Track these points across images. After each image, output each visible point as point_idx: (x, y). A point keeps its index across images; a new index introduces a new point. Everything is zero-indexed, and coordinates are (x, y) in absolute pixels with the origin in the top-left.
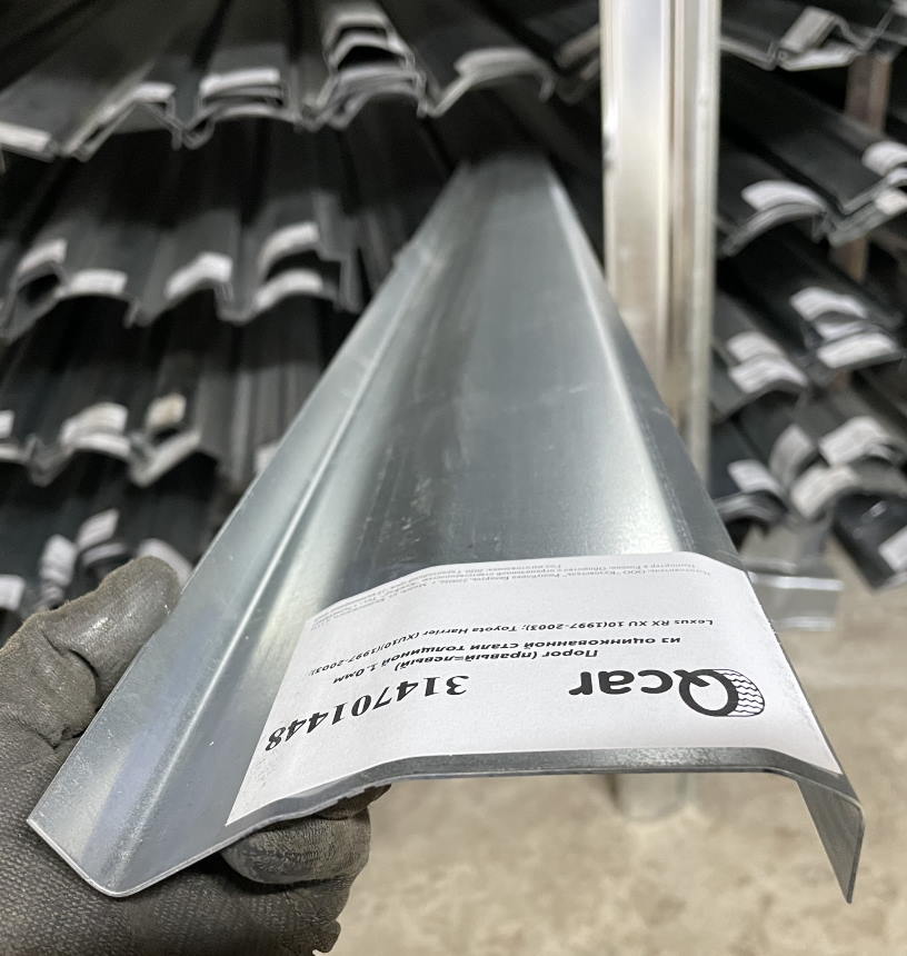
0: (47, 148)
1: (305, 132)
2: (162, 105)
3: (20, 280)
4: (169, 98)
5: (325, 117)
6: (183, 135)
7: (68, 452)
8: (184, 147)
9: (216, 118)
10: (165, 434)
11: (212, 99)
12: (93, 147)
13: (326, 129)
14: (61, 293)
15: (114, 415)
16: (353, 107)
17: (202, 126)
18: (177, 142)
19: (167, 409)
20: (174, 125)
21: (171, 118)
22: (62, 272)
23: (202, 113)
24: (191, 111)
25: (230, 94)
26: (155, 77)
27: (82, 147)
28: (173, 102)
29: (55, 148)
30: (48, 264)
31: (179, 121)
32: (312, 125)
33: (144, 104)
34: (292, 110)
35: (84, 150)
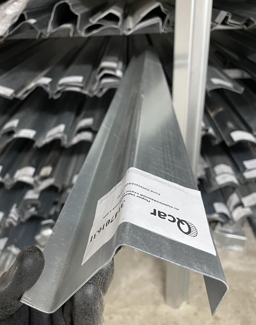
0: (11, 95)
1: (89, 97)
2: (46, 85)
3: (4, 131)
4: (48, 84)
5: (95, 93)
6: (52, 95)
7: (15, 181)
8: (52, 98)
9: (63, 91)
10: (44, 178)
11: (61, 85)
12: (25, 96)
13: (95, 97)
14: (15, 136)
15: (31, 170)
16: (104, 90)
17: (58, 92)
18: (50, 97)
19: (46, 170)
20: (49, 92)
21: (48, 89)
22: (15, 130)
23: (59, 88)
24: (55, 88)
25: (68, 84)
26: (47, 76)
27: (22, 96)
28: (49, 84)
29: (14, 95)
30: (12, 127)
31: (51, 91)
32: (91, 95)
33: (41, 85)
34: (86, 90)
35: (22, 97)
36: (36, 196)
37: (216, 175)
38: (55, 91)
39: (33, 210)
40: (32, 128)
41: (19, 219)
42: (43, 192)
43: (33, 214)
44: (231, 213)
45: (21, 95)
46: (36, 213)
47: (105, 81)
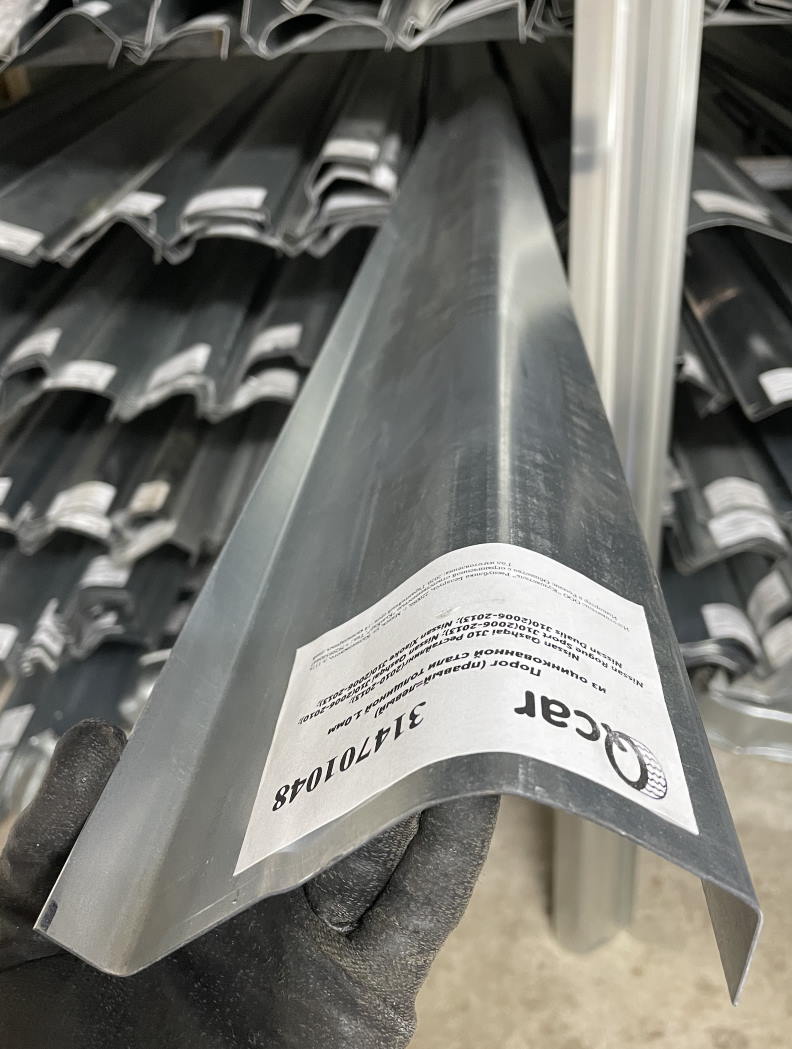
0: (33, 252)
1: (285, 258)
2: (145, 219)
3: (10, 368)
4: (151, 214)
5: (306, 244)
6: (164, 250)
7: (50, 528)
8: (165, 261)
9: (198, 237)
10: (143, 520)
11: (192, 219)
12: (78, 253)
14: (48, 384)
15: (103, 494)
16: (336, 235)
17: (185, 241)
18: (157, 259)
19: (151, 495)
20: (155, 241)
21: (151, 232)
22: (46, 365)
23: (187, 229)
24: (175, 228)
25: (214, 214)
26: (146, 188)
27: (64, 255)
28: (155, 215)
29: (41, 253)
30: (37, 356)
31: (159, 237)
32: (292, 251)
33: (126, 218)
34: (273, 235)
35: (69, 257)
36: (121, 577)
37: (710, 515)
38: (175, 239)
39: (108, 621)
40: (104, 358)
41: (65, 649)
42: (140, 564)
43: (109, 633)
44: (760, 640)
45: (65, 251)
46: (119, 630)
47: (337, 202)
